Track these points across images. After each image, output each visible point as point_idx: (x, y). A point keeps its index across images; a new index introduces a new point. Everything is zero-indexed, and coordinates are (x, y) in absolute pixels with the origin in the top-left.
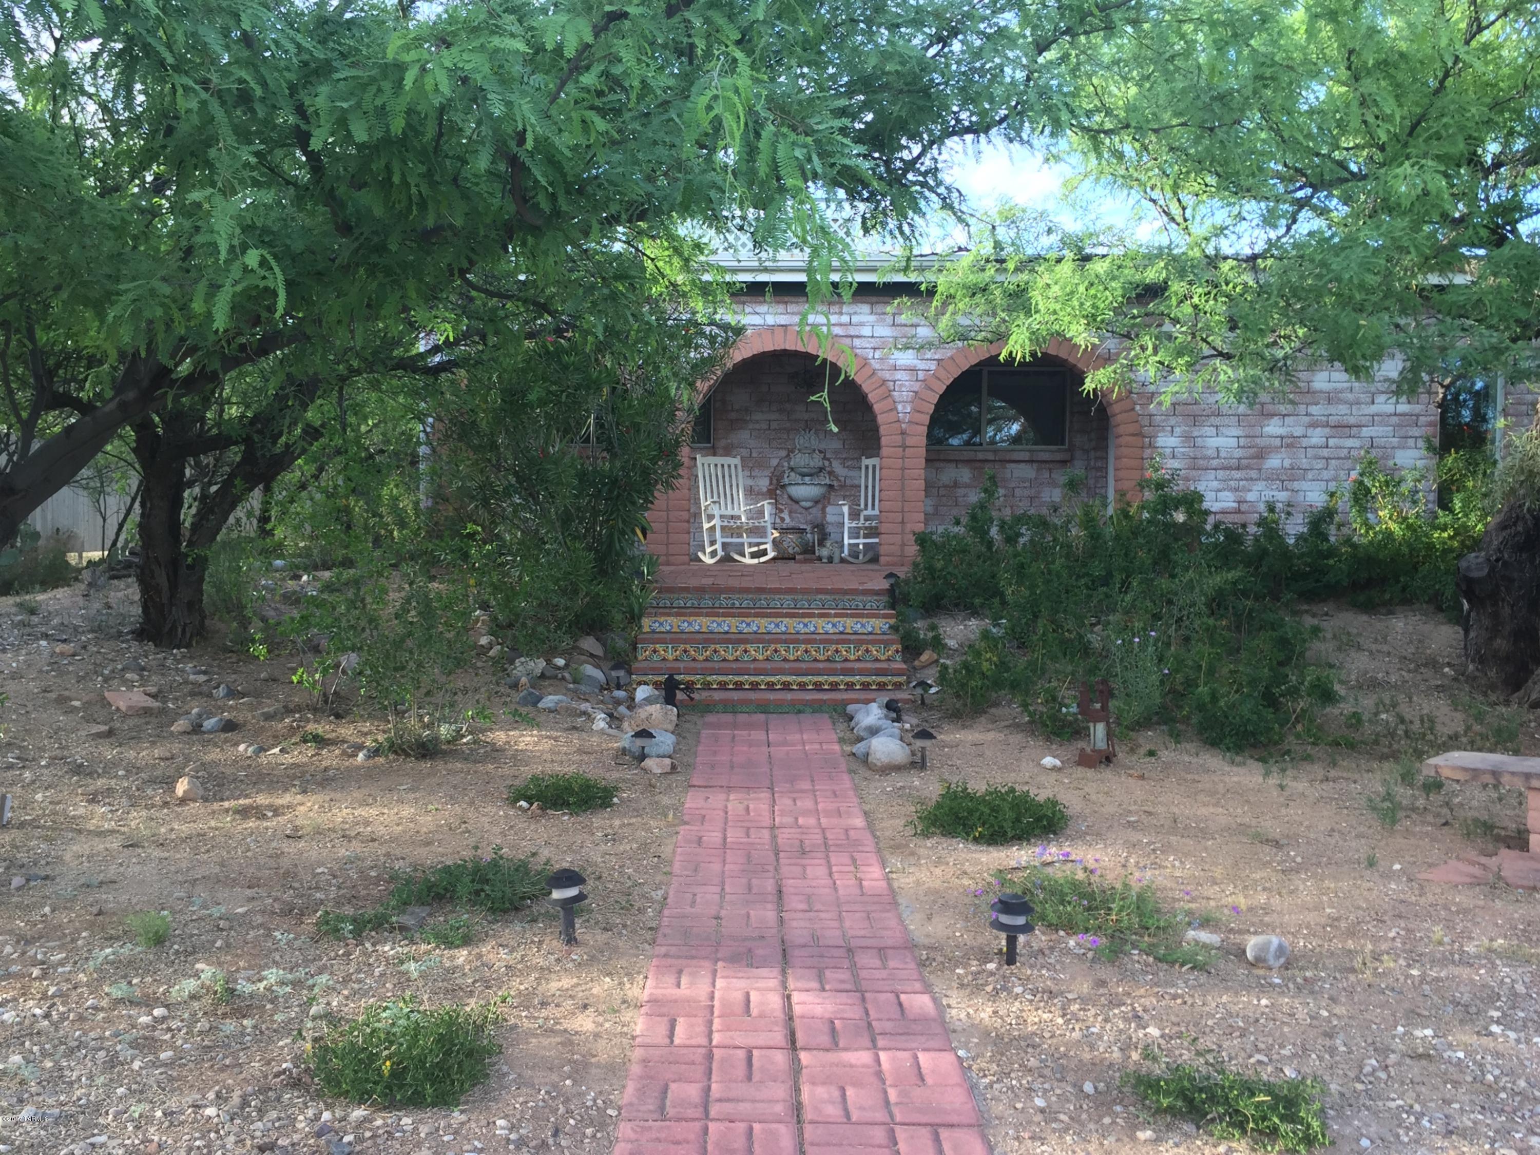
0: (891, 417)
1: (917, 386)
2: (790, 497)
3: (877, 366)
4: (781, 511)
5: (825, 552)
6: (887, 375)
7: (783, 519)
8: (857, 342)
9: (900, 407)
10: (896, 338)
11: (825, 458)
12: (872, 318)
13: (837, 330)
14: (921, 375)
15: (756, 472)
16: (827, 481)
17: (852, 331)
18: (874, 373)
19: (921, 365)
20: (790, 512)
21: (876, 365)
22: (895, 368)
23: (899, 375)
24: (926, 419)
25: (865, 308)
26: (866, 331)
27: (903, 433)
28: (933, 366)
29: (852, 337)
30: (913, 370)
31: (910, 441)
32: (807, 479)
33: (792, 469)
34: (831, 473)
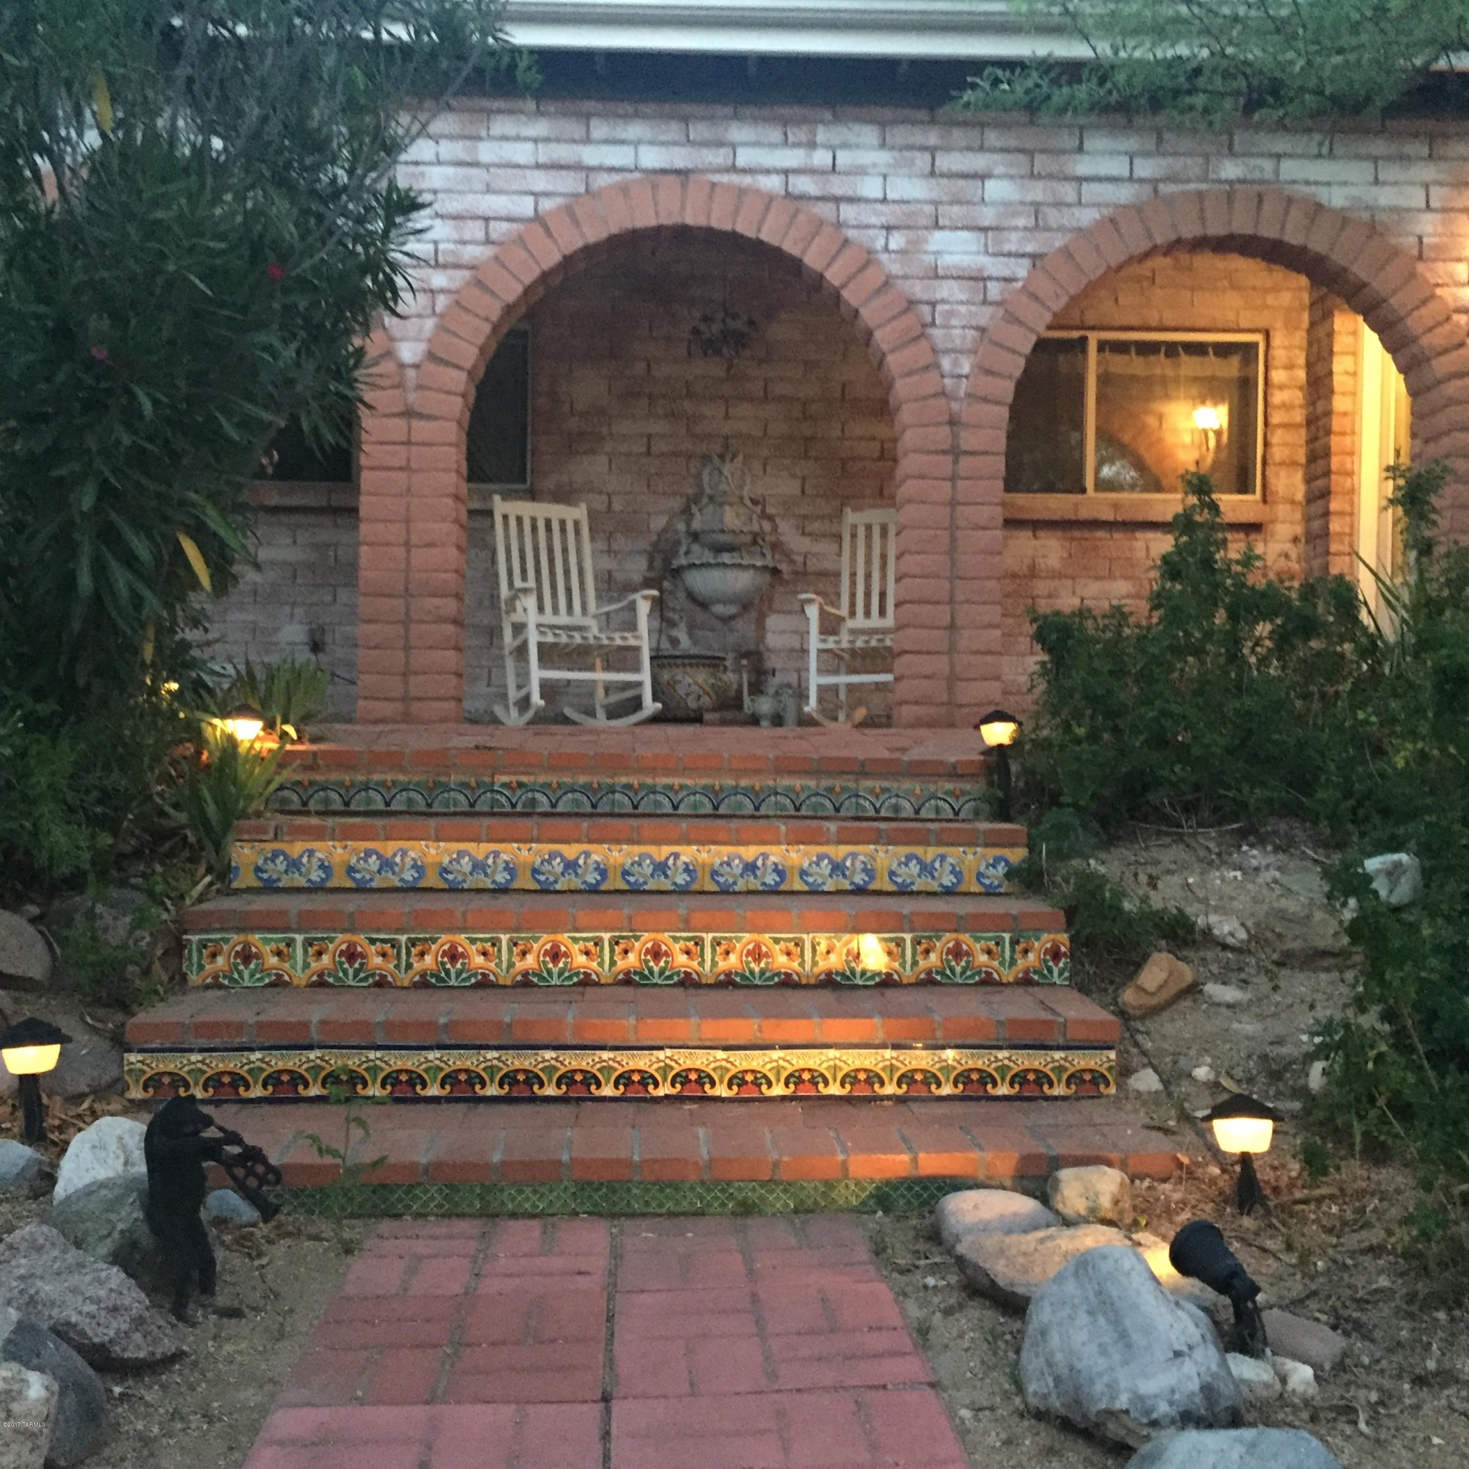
0: (928, 384)
1: (985, 316)
2: (692, 597)
3: (895, 268)
4: (673, 624)
5: (765, 705)
6: (918, 290)
7: (675, 642)
8: (848, 212)
9: (946, 363)
10: (936, 203)
11: (764, 515)
12: (883, 157)
13: (804, 185)
14: (994, 290)
15: (621, 543)
16: (769, 562)
17: (838, 186)
18: (887, 283)
19: (994, 267)
20: (692, 628)
21: (892, 265)
22: (935, 275)
23: (947, 290)
24: (1006, 389)
25: (869, 134)
26: (871, 188)
27: (953, 422)
28: (1021, 269)
29: (837, 200)
30: (979, 278)
31: (969, 440)
32: (726, 558)
33: (695, 536)
34: (776, 546)
